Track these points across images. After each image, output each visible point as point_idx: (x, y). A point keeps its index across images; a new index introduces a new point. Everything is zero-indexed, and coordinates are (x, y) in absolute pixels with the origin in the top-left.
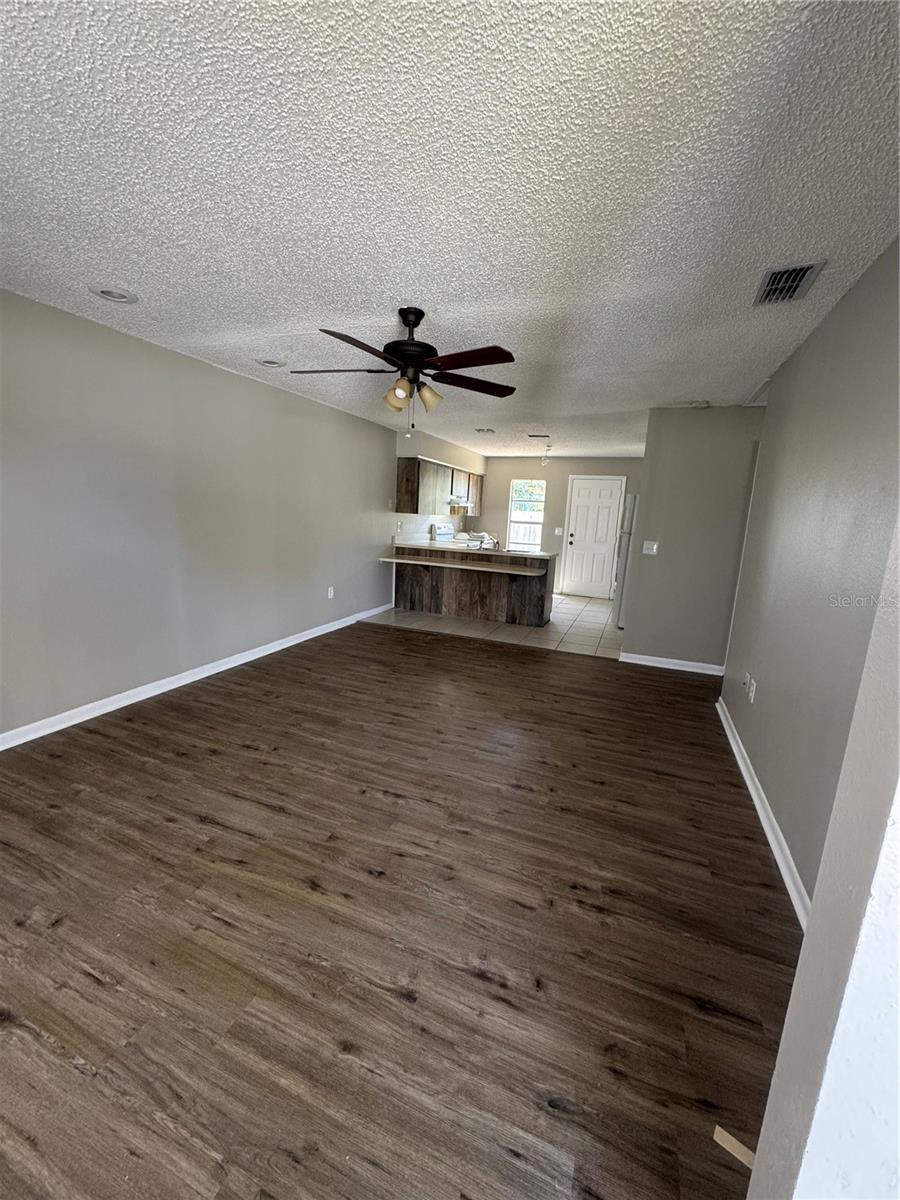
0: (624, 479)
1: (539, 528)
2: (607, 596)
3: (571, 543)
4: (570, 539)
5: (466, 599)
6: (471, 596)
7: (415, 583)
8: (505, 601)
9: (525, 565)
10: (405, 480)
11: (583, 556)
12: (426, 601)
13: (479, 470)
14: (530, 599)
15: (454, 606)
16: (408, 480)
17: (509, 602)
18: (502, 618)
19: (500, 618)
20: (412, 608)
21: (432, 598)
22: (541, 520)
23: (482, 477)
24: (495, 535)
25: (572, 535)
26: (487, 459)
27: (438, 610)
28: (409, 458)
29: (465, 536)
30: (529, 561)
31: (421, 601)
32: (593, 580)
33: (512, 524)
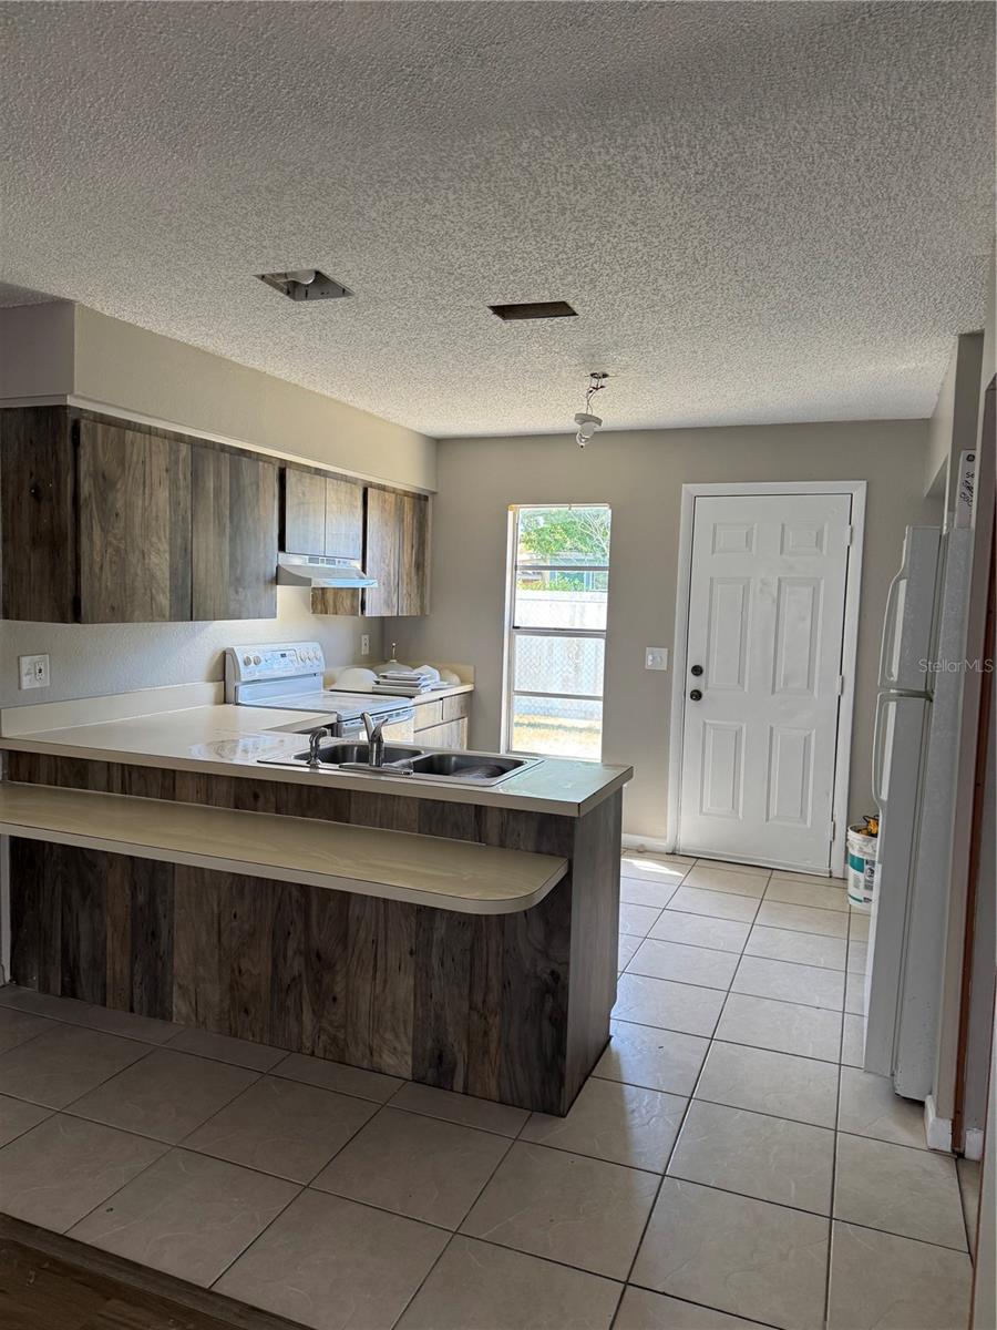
0: (859, 490)
1: (595, 649)
2: (823, 868)
3: (697, 695)
4: (693, 682)
5: (258, 966)
6: (277, 959)
7: (76, 894)
8: (404, 985)
9: (480, 837)
10: (26, 494)
11: (738, 734)
12: (117, 964)
13: (406, 474)
14: (505, 985)
15: (214, 994)
16: (37, 496)
17: (422, 993)
18: (398, 1058)
19: (387, 1060)
20: (70, 991)
21: (134, 959)
22: (600, 622)
23: (420, 500)
24: (469, 670)
25: (697, 671)
26: (439, 445)
27: (158, 1009)
28: (36, 410)
29: (366, 678)
30: (492, 825)
31: (98, 964)
32: (774, 812)
33: (520, 639)
